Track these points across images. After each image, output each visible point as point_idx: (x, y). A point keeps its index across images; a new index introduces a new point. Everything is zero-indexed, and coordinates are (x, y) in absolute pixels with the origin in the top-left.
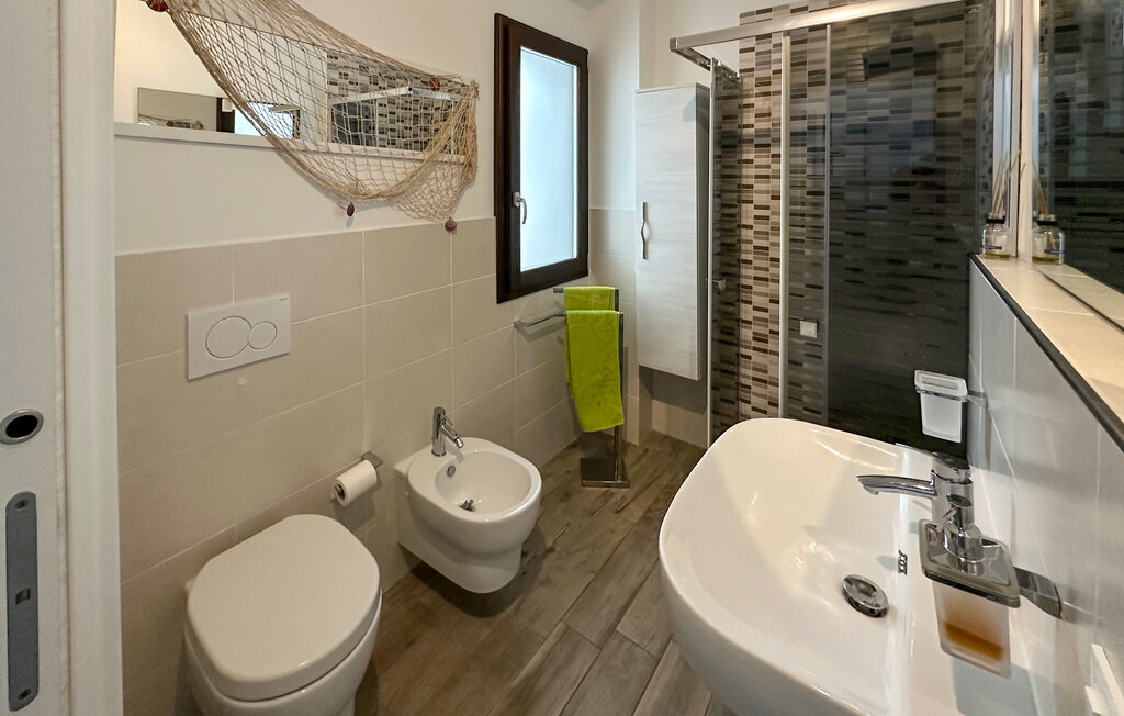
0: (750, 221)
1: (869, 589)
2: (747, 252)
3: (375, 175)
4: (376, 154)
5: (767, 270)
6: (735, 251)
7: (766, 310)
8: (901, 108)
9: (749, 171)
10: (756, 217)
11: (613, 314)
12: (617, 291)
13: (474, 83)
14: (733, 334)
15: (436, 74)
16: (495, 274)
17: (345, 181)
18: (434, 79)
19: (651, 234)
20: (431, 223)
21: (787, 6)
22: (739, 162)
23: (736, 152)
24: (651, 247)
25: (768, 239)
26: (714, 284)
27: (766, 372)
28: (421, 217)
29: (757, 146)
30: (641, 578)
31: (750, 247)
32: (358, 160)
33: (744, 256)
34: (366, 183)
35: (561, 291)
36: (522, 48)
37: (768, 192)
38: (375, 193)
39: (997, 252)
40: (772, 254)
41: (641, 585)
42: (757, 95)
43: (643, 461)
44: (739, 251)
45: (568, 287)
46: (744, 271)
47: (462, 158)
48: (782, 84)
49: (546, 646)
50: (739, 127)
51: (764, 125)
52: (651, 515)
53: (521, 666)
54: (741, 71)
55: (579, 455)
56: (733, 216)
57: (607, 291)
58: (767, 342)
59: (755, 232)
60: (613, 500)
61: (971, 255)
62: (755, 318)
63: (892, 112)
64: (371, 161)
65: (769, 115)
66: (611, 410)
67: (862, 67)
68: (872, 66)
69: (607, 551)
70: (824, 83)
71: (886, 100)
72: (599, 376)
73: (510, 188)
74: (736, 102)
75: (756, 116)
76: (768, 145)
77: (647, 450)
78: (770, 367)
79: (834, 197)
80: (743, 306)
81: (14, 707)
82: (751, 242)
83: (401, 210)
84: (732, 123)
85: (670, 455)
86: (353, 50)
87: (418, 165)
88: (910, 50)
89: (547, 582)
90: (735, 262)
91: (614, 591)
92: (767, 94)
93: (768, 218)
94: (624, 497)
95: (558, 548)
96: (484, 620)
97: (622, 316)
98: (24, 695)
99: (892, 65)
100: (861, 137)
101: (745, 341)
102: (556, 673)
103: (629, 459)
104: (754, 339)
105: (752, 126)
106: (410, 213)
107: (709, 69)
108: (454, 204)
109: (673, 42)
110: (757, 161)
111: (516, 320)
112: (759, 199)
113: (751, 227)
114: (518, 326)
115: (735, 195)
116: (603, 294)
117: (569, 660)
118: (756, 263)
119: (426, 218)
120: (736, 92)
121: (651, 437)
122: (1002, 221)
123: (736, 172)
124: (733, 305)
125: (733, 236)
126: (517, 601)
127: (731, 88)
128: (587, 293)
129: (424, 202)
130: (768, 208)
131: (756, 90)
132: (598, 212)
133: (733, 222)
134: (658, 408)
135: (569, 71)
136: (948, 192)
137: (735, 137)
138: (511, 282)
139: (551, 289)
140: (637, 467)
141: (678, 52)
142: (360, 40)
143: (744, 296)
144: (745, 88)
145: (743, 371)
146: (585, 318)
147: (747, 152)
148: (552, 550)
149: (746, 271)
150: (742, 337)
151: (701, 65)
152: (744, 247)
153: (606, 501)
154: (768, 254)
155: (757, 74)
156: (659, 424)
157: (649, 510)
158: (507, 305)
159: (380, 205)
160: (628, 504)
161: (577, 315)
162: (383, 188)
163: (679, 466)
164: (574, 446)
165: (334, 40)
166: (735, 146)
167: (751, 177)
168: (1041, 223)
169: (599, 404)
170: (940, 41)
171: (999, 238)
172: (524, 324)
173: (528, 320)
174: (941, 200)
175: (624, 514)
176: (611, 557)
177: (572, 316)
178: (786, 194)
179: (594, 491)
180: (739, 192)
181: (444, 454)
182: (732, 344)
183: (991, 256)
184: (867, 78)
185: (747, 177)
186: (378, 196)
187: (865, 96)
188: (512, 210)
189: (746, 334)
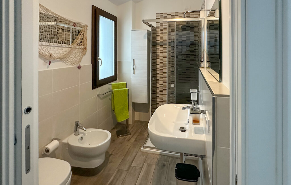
0: (159, 63)
1: (184, 128)
2: (158, 71)
3: (57, 52)
4: (57, 46)
5: (163, 75)
6: (155, 71)
7: (162, 84)
8: (188, 39)
9: (159, 51)
10: (160, 62)
11: (126, 89)
12: (127, 83)
13: (86, 25)
14: (155, 91)
15: (75, 22)
16: (92, 81)
17: (47, 54)
18: (75, 23)
19: (135, 68)
20: (73, 66)
21: (166, 13)
22: (156, 49)
23: (155, 47)
24: (135, 71)
25: (163, 67)
26: (152, 79)
27: (162, 99)
28: (70, 65)
29: (160, 45)
30: (136, 153)
31: (159, 70)
32: (51, 48)
33: (158, 72)
34: (54, 54)
35: (111, 85)
36: (100, 16)
37: (163, 56)
38: (57, 58)
39: (202, 67)
40: (164, 71)
41: (136, 155)
42: (160, 33)
43: (133, 128)
44: (157, 71)
45: (113, 83)
46: (157, 76)
47: (83, 47)
48: (167, 31)
49: (114, 175)
50: (156, 40)
51: (162, 40)
52: (137, 139)
53: (107, 182)
54: (157, 27)
55: (116, 130)
56: (155, 62)
57: (124, 83)
58: (163, 92)
59: (160, 66)
60: (127, 138)
61: (199, 68)
62: (160, 87)
63: (187, 39)
64: (55, 48)
65: (163, 38)
66: (126, 115)
67: (181, 29)
68: (183, 29)
69: (127, 150)
70: (174, 32)
71: (185, 36)
72: (122, 107)
73: (96, 56)
74: (156, 34)
75: (160, 38)
76: (163, 45)
77: (134, 125)
78: (164, 98)
79: (177, 57)
80: (157, 84)
81: (26, 173)
82: (159, 68)
83: (64, 62)
84: (155, 39)
85: (140, 125)
86: (50, 13)
87: (70, 49)
88: (189, 26)
89: (111, 162)
90: (156, 74)
91: (130, 158)
92: (162, 33)
93: (163, 62)
94: (129, 137)
95: (113, 154)
96: (95, 176)
97: (128, 89)
98: (28, 170)
99: (187, 29)
100: (181, 44)
101: (158, 93)
102: (117, 180)
103: (129, 128)
104: (160, 92)
105: (159, 40)
106: (67, 63)
107: (150, 27)
108: (80, 61)
109: (143, 20)
110: (160, 49)
111: (98, 94)
112: (161, 58)
113: (159, 65)
114: (98, 96)
115: (155, 57)
116: (123, 84)
117: (120, 176)
118: (160, 73)
119: (72, 65)
120: (155, 32)
121: (135, 122)
122: (202, 61)
123: (156, 52)
124: (155, 84)
125: (155, 67)
126: (104, 169)
127: (154, 31)
128: (119, 84)
129: (71, 60)
130: (163, 60)
131: (160, 32)
132: (120, 62)
133: (155, 64)
134: (137, 114)
135: (112, 23)
136: (196, 56)
137: (155, 43)
138: (96, 83)
139: (108, 84)
140: (132, 129)
141: (144, 23)
142: (52, 11)
143: (158, 82)
144: (158, 31)
145: (157, 100)
146: (118, 91)
147: (158, 47)
148: (112, 154)
149: (158, 76)
150: (157, 92)
151: (149, 26)
152: (157, 70)
153: (125, 139)
154: (163, 71)
155: (160, 28)
156: (137, 119)
157: (136, 139)
158: (95, 90)
159: (58, 61)
160: (131, 138)
161: (116, 91)
162: (59, 56)
163: (142, 127)
164: (114, 128)
165: (44, 10)
166: (155, 45)
167: (159, 53)
168: (208, 61)
169: (122, 114)
170: (194, 25)
171: (202, 64)
172: (100, 95)
173: (101, 94)
174: (195, 58)
175: (130, 141)
176: (128, 151)
177: (115, 91)
178: (168, 57)
179: (121, 138)
180: (157, 56)
181: (79, 134)
182: (155, 94)
183: (201, 68)
184: (182, 31)
185: (158, 53)
186: (58, 58)
187: (182, 35)
188: (97, 62)
189: (158, 91)
